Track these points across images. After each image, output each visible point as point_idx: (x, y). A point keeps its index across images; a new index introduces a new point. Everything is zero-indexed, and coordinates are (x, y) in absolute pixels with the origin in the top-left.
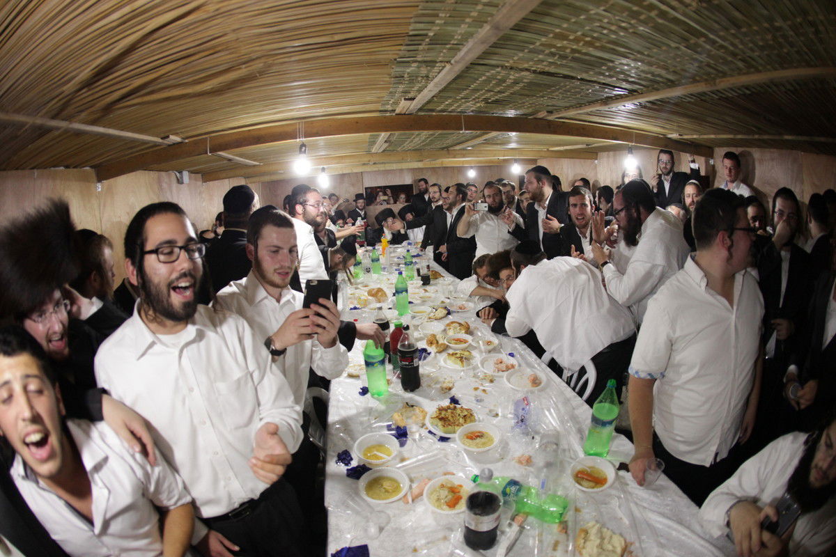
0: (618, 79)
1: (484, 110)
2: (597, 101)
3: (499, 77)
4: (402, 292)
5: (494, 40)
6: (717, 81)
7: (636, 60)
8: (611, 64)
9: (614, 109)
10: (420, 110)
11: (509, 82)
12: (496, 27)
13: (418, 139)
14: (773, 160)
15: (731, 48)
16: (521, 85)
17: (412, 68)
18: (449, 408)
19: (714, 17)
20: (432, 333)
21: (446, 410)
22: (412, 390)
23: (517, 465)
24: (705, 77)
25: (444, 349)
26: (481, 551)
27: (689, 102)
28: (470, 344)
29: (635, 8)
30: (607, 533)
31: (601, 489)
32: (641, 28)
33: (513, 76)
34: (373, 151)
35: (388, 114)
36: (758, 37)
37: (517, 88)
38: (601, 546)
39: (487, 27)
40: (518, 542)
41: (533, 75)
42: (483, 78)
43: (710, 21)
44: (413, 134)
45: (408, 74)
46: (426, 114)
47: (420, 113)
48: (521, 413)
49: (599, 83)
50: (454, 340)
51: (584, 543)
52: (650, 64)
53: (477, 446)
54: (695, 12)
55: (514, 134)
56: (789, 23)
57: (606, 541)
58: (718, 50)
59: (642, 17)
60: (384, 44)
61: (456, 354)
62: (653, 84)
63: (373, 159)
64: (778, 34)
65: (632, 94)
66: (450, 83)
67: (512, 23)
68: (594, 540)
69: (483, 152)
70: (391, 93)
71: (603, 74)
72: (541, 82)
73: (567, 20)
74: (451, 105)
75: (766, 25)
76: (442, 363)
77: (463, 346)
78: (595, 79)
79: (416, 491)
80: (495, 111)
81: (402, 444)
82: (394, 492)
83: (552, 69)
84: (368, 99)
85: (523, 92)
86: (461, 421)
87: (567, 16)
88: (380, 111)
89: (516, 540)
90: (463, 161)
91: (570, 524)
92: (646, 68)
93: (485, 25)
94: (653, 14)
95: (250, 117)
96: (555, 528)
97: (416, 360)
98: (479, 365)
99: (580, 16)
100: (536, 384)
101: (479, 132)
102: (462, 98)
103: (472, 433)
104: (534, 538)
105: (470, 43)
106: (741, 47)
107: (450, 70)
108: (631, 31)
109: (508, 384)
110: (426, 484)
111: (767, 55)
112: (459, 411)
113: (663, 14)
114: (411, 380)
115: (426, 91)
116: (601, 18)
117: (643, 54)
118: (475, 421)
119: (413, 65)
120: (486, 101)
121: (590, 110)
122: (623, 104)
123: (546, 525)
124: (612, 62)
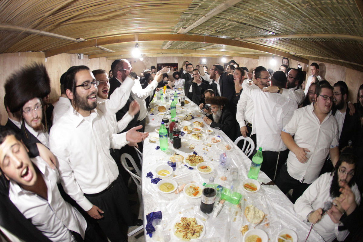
0: (271, 29)
1: (214, 35)
2: (262, 36)
3: (223, 23)
4: (173, 108)
5: (225, 9)
6: (312, 34)
7: (279, 22)
8: (269, 23)
9: (268, 40)
10: (188, 33)
11: (227, 25)
12: (227, 5)
13: (184, 44)
14: (334, 68)
15: (319, 23)
16: (232, 27)
17: (189, 16)
18: (193, 156)
19: (312, 12)
20: (186, 125)
21: (192, 157)
22: (178, 148)
23: (221, 180)
24: (307, 32)
25: (191, 132)
26: (207, 214)
27: (300, 41)
28: (202, 131)
29: (282, 5)
30: (257, 210)
31: (255, 192)
32: (284, 12)
33: (229, 23)
34: (164, 48)
35: (174, 33)
36: (330, 21)
37: (230, 28)
38: (254, 214)
39: (223, 4)
40: (221, 211)
41: (238, 23)
42: (217, 22)
43: (311, 13)
44: (182, 43)
45: (187, 18)
46: (190, 34)
47: (187, 34)
48: (222, 159)
49: (264, 29)
50: (195, 129)
51: (248, 213)
52: (285, 25)
53: (205, 171)
54: (305, 9)
55: (225, 45)
56: (343, 18)
57: (257, 213)
58: (313, 23)
59: (284, 8)
60: (181, 6)
61: (196, 134)
62: (286, 32)
63: (163, 52)
64: (338, 21)
65: (277, 35)
66: (203, 23)
67: (233, 4)
68: (252, 212)
69: (210, 52)
70: (177, 25)
71: (266, 26)
72: (240, 26)
73: (255, 5)
74: (201, 32)
75: (333, 18)
76: (190, 138)
77: (199, 131)
78: (262, 28)
79: (180, 188)
80: (218, 36)
81: (174, 170)
82: (171, 189)
83: (245, 22)
84: (167, 27)
85: (232, 29)
86: (198, 161)
87: (255, 4)
88: (171, 32)
89: (221, 210)
90: (201, 55)
91: (242, 205)
92: (284, 26)
93: (222, 3)
94: (289, 7)
95: (116, 31)
96: (236, 206)
97: (180, 136)
98: (205, 140)
99: (260, 4)
100: (228, 148)
101: (210, 43)
102: (206, 29)
103: (203, 166)
104: (228, 210)
105: (215, 9)
106: (322, 23)
107: (205, 18)
108: (279, 12)
109: (217, 147)
110: (184, 186)
111: (333, 28)
112: (197, 157)
113: (293, 8)
114: (177, 144)
115: (192, 25)
116: (268, 6)
117: (283, 21)
118: (204, 162)
119: (190, 15)
120: (216, 31)
121: (259, 39)
122: (273, 38)
123: (232, 205)
124: (270, 22)
